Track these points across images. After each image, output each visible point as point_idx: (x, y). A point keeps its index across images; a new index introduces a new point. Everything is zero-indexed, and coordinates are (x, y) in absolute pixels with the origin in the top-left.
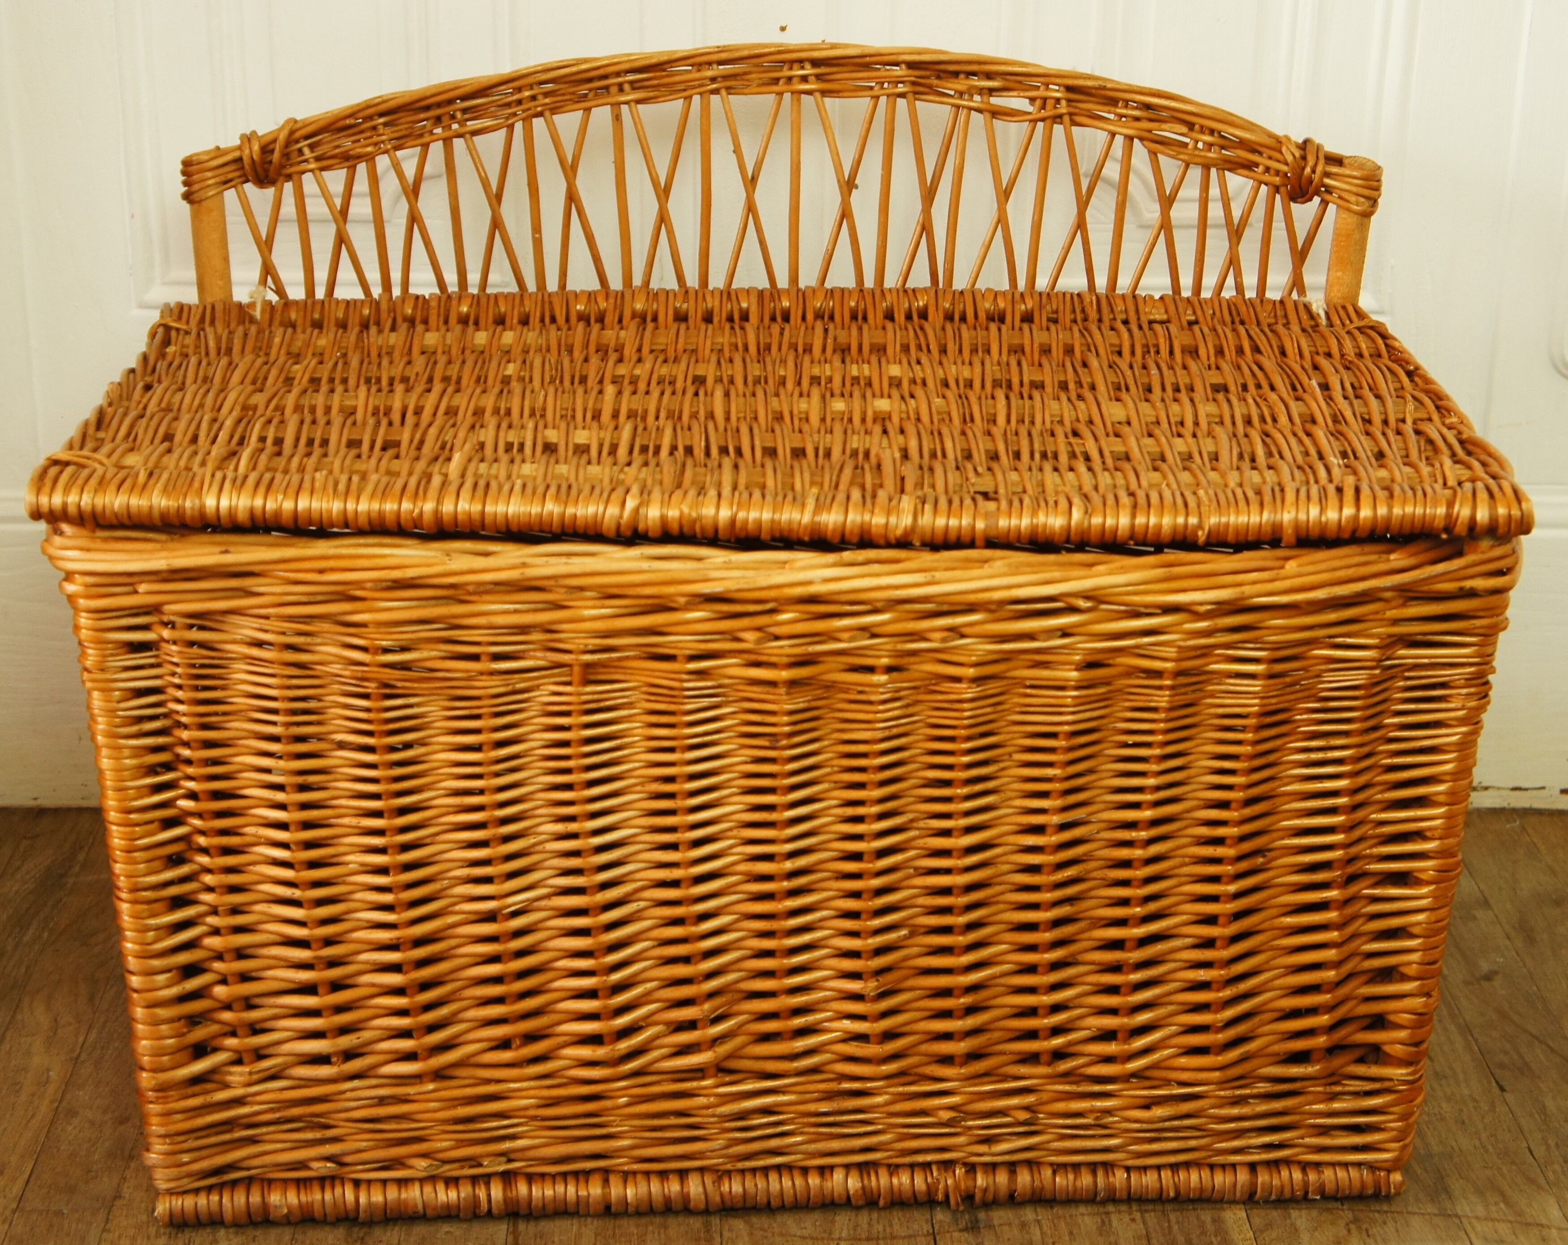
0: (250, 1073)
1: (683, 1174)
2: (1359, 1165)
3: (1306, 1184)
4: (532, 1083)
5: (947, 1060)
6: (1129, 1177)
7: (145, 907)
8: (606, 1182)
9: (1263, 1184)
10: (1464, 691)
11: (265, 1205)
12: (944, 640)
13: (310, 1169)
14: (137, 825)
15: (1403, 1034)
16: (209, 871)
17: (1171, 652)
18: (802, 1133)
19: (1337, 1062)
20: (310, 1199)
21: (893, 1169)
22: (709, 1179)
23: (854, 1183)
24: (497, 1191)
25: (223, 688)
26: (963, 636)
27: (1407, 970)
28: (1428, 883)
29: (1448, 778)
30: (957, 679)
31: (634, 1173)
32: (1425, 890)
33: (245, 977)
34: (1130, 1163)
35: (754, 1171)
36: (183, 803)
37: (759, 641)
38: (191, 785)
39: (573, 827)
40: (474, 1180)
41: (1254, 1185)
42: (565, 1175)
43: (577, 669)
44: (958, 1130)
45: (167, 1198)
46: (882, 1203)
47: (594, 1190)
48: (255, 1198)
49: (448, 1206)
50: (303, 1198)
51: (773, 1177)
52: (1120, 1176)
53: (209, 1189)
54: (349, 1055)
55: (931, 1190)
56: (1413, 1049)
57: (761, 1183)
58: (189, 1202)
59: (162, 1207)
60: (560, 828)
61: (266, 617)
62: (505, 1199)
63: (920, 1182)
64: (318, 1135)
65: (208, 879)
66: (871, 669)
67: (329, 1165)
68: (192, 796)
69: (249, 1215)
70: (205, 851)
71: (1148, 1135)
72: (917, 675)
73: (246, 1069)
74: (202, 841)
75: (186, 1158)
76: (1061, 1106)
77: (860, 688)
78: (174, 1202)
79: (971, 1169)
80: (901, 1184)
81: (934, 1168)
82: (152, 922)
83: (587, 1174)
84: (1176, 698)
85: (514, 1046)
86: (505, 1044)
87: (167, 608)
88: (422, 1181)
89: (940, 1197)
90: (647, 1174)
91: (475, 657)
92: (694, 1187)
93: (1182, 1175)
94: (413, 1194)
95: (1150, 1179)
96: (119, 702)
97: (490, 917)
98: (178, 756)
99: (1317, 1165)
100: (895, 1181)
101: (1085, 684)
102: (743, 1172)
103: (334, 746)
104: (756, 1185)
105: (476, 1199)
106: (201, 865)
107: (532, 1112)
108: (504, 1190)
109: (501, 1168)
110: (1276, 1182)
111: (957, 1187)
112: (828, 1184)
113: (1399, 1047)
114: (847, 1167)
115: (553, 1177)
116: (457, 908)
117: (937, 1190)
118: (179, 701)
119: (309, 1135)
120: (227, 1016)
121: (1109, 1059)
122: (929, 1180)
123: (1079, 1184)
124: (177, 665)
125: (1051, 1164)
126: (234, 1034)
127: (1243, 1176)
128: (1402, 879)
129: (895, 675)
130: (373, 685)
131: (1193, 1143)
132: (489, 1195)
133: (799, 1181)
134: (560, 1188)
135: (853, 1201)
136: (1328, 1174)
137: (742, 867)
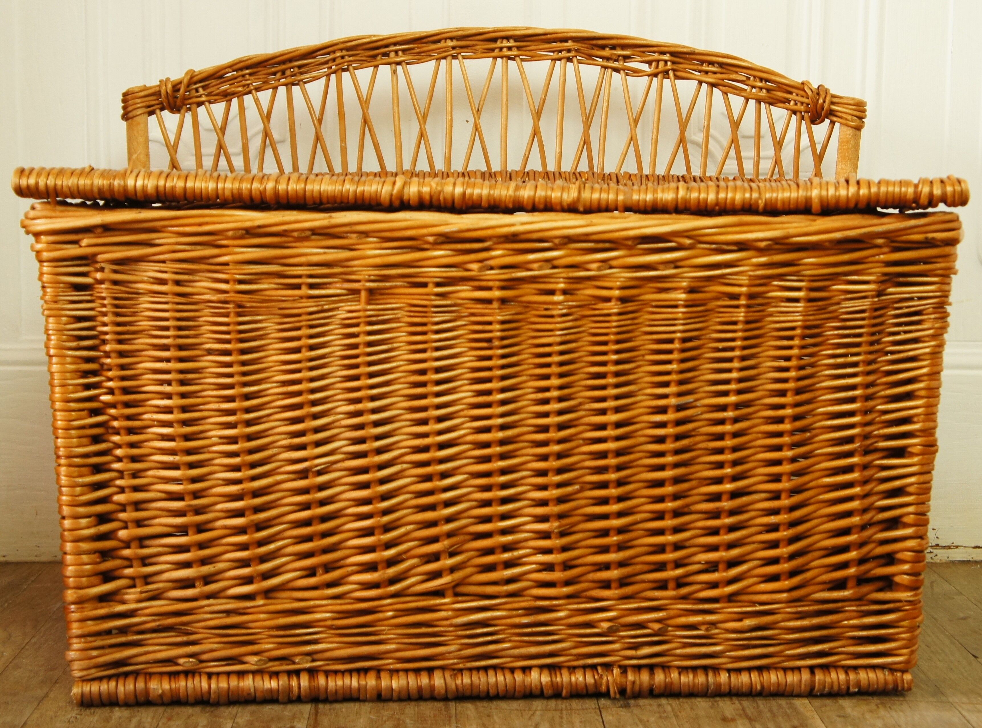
0: (141, 592)
1: (430, 671)
2: (882, 667)
3: (848, 682)
4: (329, 602)
5: (606, 585)
6: (730, 676)
7: (76, 469)
8: (378, 678)
9: (819, 680)
10: (933, 316)
11: (147, 691)
12: (599, 269)
13: (177, 664)
14: (74, 411)
15: (906, 567)
16: (118, 446)
17: (744, 279)
18: (510, 641)
19: (865, 589)
20: (177, 686)
21: (572, 669)
22: (447, 674)
23: (545, 679)
24: (305, 681)
25: (134, 314)
26: (611, 267)
27: (906, 519)
28: (917, 455)
29: (925, 378)
30: (608, 300)
31: (397, 671)
32: (915, 459)
33: (139, 523)
34: (730, 666)
35: (478, 669)
36: (104, 398)
37: (481, 269)
38: (110, 384)
39: (359, 406)
40: (289, 673)
41: (813, 682)
42: (350, 672)
43: (363, 294)
44: (615, 638)
45: (80, 684)
46: (564, 693)
47: (371, 681)
48: (141, 685)
49: (271, 690)
50: (173, 686)
51: (491, 673)
52: (723, 677)
53: (109, 678)
54: (207, 580)
55: (597, 684)
56: (914, 578)
57: (483, 679)
58: (94, 688)
59: (76, 690)
60: (351, 408)
61: (164, 262)
62: (310, 687)
63: (590, 679)
64: (185, 638)
65: (119, 452)
66: (552, 292)
67: (191, 660)
68: (111, 391)
69: (136, 696)
70: (117, 432)
71: (741, 643)
72: (582, 297)
73: (138, 590)
74: (116, 424)
75: (94, 653)
76: (683, 620)
77: (546, 306)
78: (84, 688)
79: (624, 669)
80: (577, 679)
81: (600, 670)
82: (80, 480)
83: (366, 671)
84: (750, 314)
85: (318, 574)
86: (311, 572)
87: (100, 257)
88: (254, 673)
89: (604, 688)
90: (406, 671)
91: (298, 287)
92: (438, 681)
93: (765, 674)
94: (248, 683)
95: (744, 678)
96: (65, 324)
97: (304, 474)
98: (102, 365)
99: (855, 668)
100: (573, 679)
101: (690, 303)
102: (470, 669)
103: (205, 353)
104: (479, 678)
105: (290, 688)
106: (114, 443)
107: (329, 623)
108: (310, 682)
109: (308, 665)
110: (828, 680)
111: (615, 681)
112: (528, 680)
113: (905, 577)
114: (541, 667)
115: (343, 672)
116: (282, 470)
117: (601, 685)
118: (105, 325)
119: (179, 639)
120: (126, 552)
121: (714, 585)
122: (596, 677)
123: (696, 681)
124: (104, 298)
125: (678, 667)
126: (131, 566)
127: (806, 676)
128: (900, 452)
129: (568, 297)
130: (231, 306)
131: (771, 650)
132: (299, 684)
133: (509, 676)
134: (347, 681)
135: (545, 691)
136: (863, 675)
137: (470, 438)
